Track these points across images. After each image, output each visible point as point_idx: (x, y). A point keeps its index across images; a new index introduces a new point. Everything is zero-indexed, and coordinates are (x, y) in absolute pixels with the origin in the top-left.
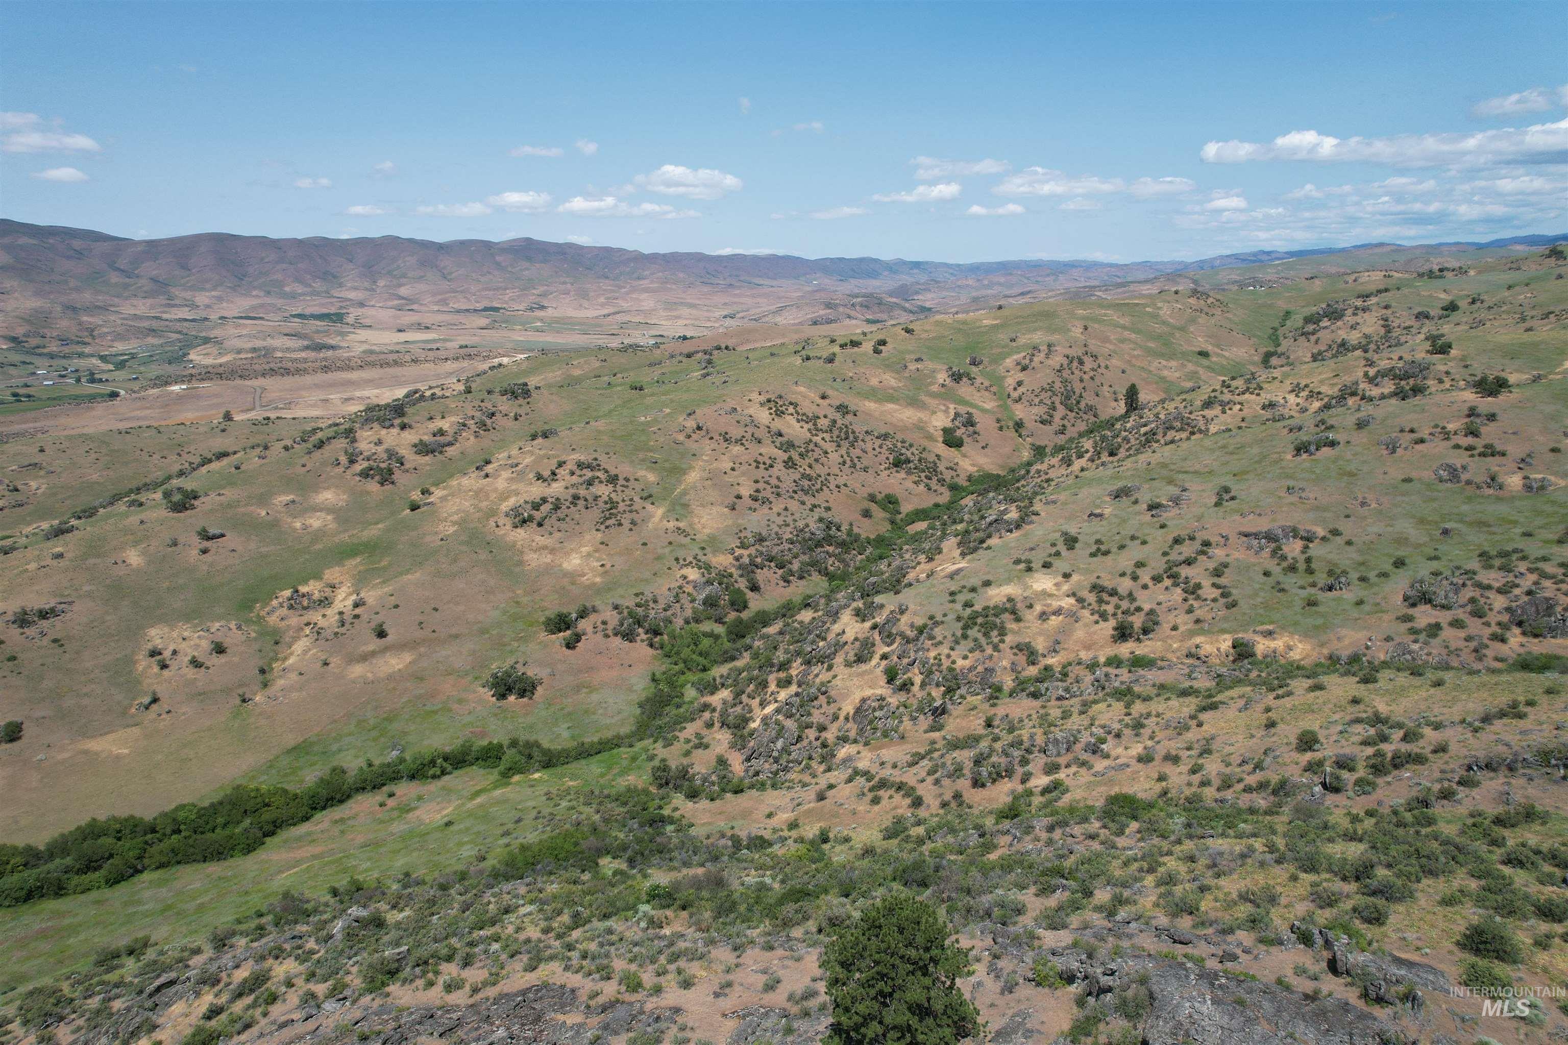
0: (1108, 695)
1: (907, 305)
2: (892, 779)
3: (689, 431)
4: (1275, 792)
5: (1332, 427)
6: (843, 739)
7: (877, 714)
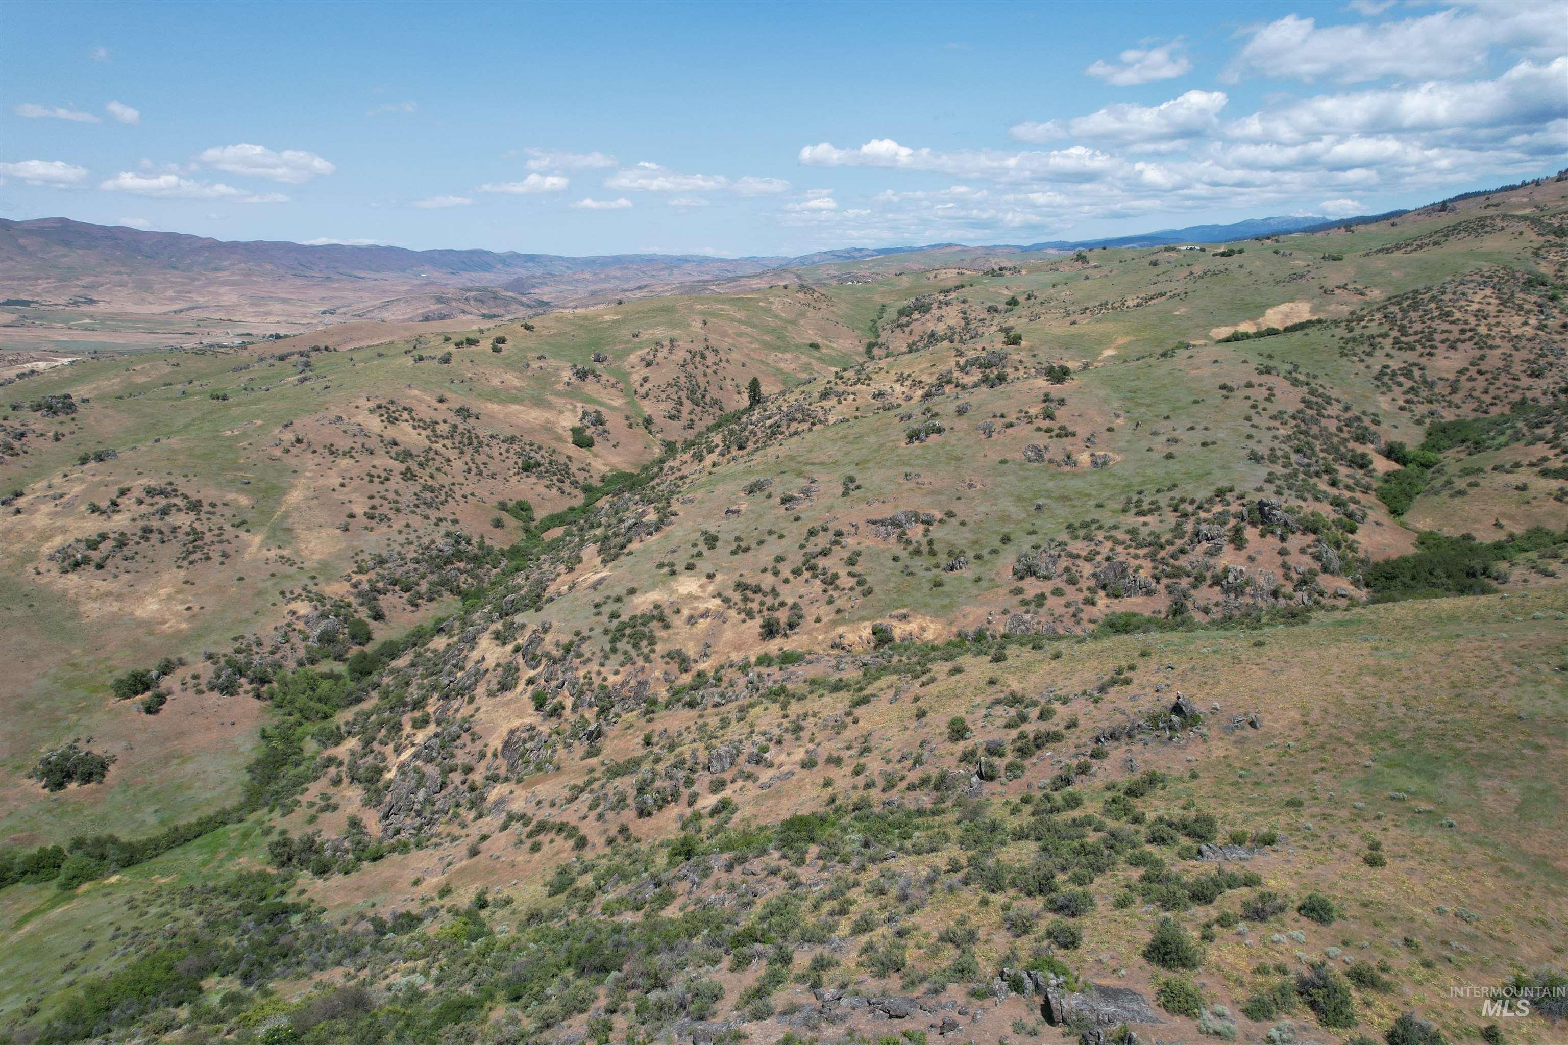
0: (762, 696)
1: (524, 299)
2: (551, 820)
3: (287, 445)
4: (936, 788)
5: (937, 414)
6: (494, 779)
7: (529, 745)
